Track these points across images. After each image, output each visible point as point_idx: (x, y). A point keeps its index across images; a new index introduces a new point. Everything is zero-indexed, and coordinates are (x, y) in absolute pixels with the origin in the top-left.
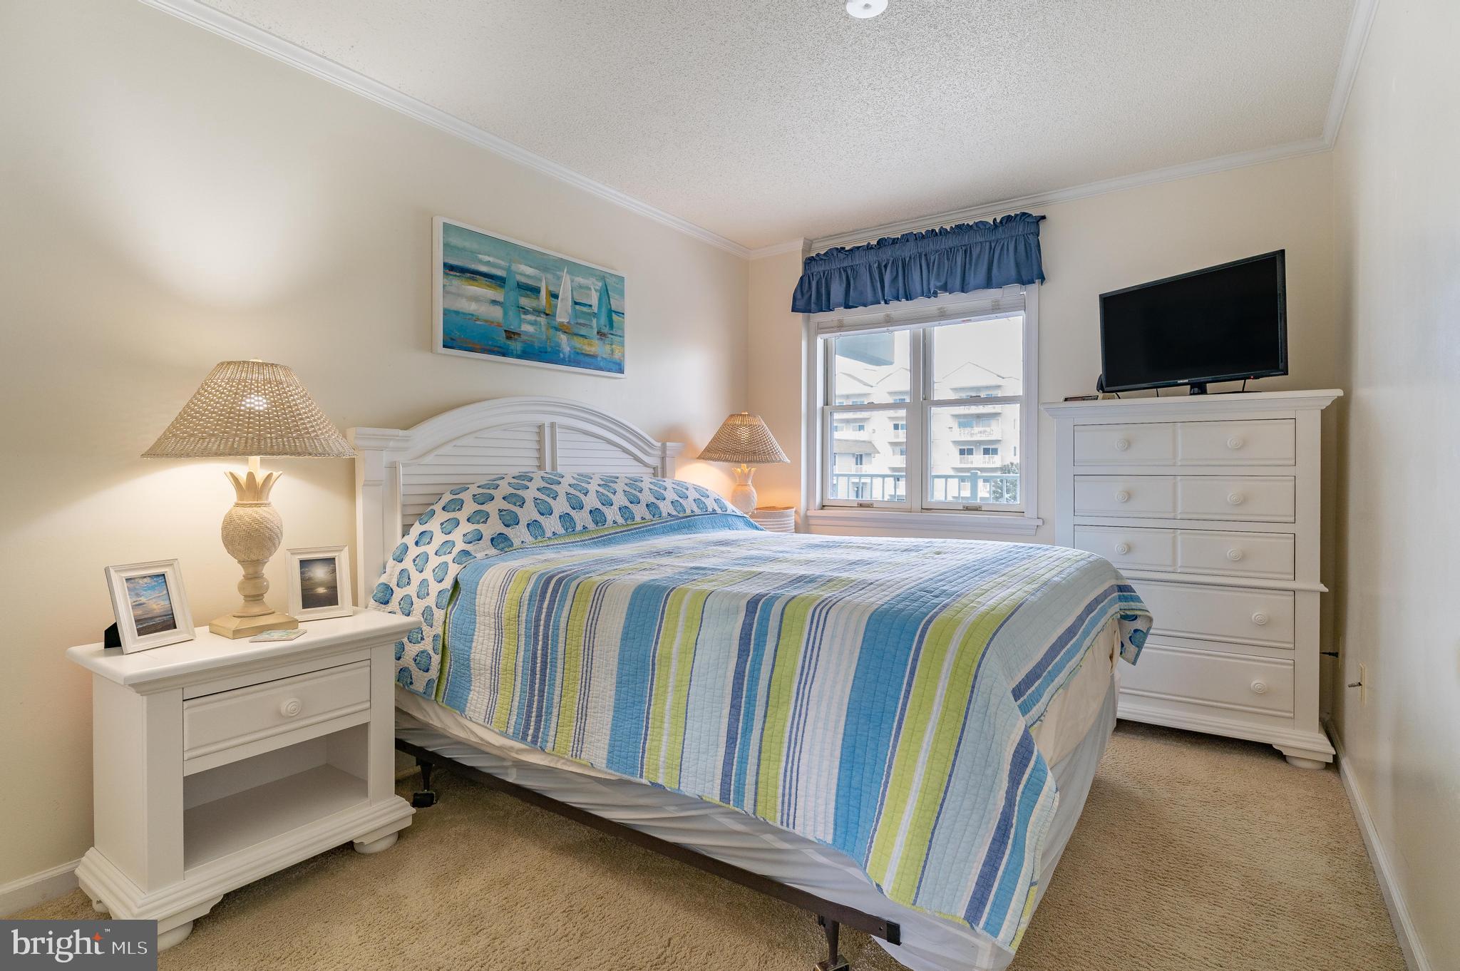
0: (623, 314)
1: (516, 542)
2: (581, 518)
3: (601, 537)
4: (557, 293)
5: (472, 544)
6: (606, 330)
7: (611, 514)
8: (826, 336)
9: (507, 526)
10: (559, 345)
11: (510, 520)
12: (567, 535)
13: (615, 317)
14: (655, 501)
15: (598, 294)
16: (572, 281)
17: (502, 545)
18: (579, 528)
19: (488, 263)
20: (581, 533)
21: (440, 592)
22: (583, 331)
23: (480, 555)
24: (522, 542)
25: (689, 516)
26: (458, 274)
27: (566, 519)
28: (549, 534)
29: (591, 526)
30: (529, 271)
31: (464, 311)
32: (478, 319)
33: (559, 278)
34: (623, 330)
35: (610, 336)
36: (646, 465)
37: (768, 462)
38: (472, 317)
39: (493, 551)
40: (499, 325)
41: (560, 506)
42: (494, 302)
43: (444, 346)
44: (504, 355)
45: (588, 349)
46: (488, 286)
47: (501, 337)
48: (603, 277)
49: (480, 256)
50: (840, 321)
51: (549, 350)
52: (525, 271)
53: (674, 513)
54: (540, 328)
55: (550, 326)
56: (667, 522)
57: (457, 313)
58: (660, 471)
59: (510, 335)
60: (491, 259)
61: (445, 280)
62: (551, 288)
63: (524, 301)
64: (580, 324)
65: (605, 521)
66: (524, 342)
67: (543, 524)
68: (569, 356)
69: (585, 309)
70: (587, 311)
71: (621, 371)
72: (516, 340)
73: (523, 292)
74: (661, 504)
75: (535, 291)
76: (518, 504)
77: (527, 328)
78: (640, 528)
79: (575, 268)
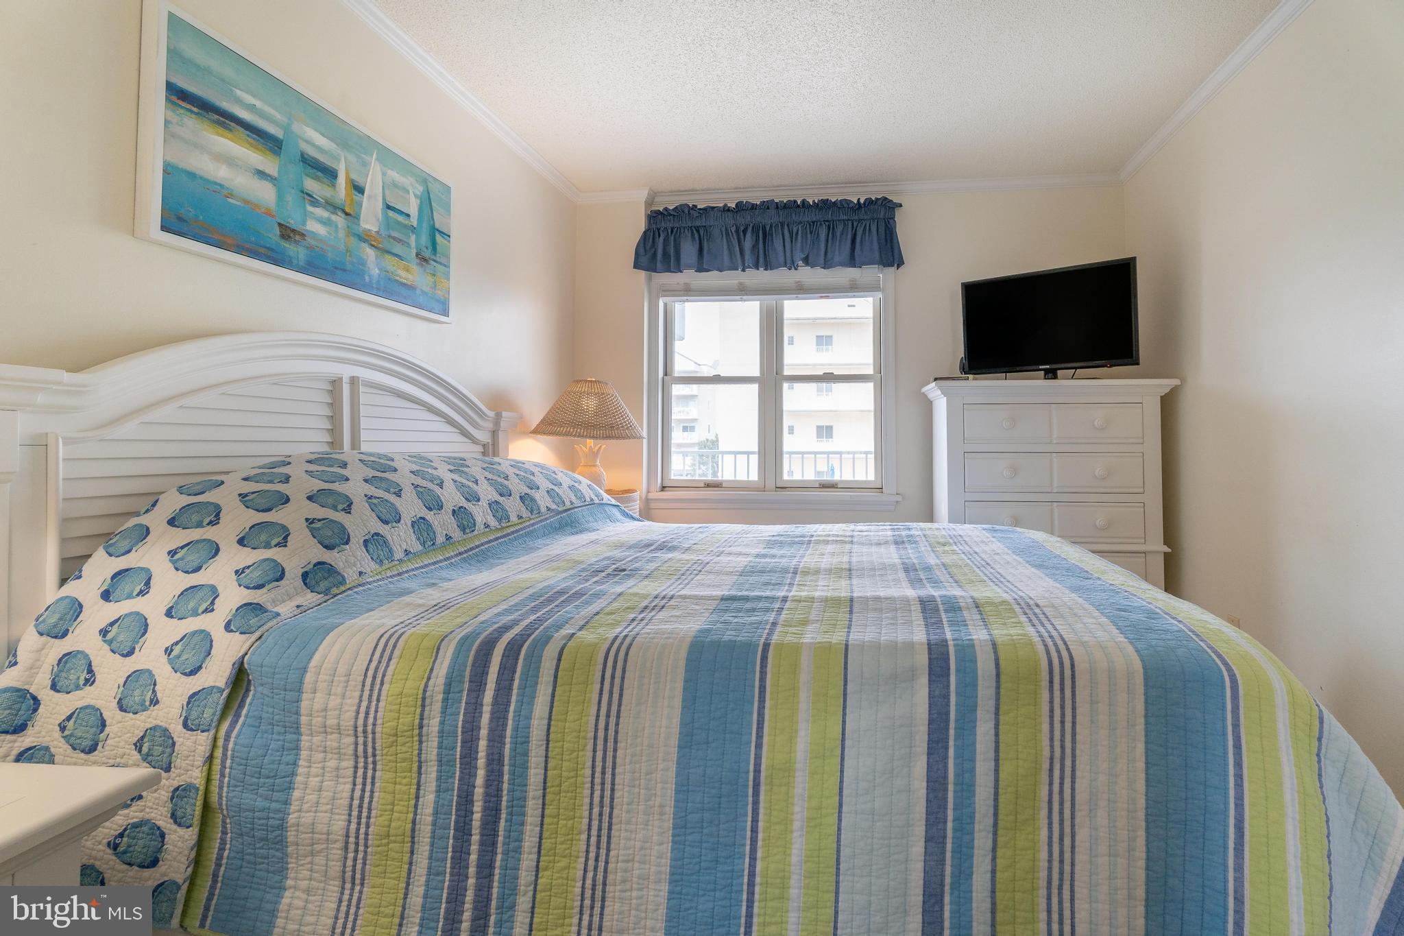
0: (449, 236)
1: (351, 576)
2: (443, 523)
3: (472, 549)
4: (361, 184)
5: (264, 590)
6: (427, 254)
7: (481, 514)
8: (667, 299)
9: (329, 547)
10: (363, 263)
11: (333, 537)
12: (425, 552)
13: (439, 238)
14: (529, 491)
15: (419, 201)
16: (384, 174)
17: (323, 585)
18: (440, 539)
19: (251, 108)
20: (444, 546)
21: (194, 695)
22: (398, 249)
23: (287, 611)
24: (361, 573)
26: (195, 109)
27: (420, 525)
28: (399, 554)
29: (457, 534)
30: (321, 141)
31: (206, 176)
32: (231, 195)
33: (365, 164)
34: (448, 258)
35: (432, 262)
38: (219, 190)
39: (309, 598)
40: (269, 213)
41: (410, 507)
42: (261, 174)
43: (164, 228)
44: (277, 262)
45: (403, 276)
46: (251, 145)
47: (274, 235)
48: (424, 179)
49: (238, 92)
51: (349, 267)
52: (315, 139)
53: (554, 507)
54: (336, 232)
55: (350, 233)
56: (546, 519)
57: (192, 175)
58: (491, 449)
59: (288, 233)
60: (258, 104)
61: (170, 113)
62: (354, 176)
63: (311, 185)
64: (394, 239)
65: (475, 526)
66: (310, 248)
67: (389, 538)
68: (378, 282)
69: (401, 218)
70: (403, 221)
71: (445, 313)
72: (297, 242)
73: (310, 170)
74: (537, 495)
75: (329, 174)
76: (339, 507)
77: (313, 226)
78: (517, 531)
79: (389, 157)
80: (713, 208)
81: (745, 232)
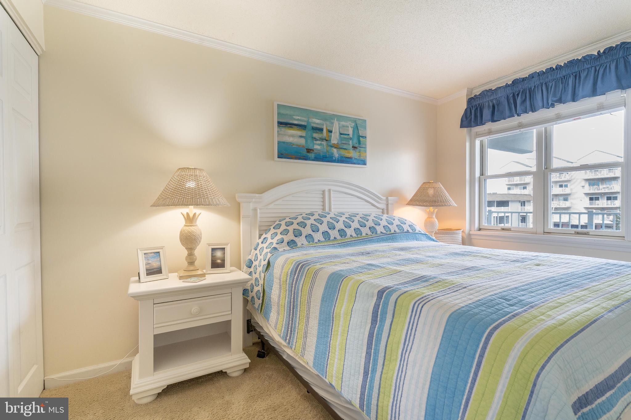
0: (366, 137)
1: (299, 244)
2: (334, 234)
3: (344, 242)
4: (331, 130)
5: (278, 245)
6: (357, 145)
7: (350, 232)
8: (481, 138)
9: (296, 236)
10: (333, 154)
11: (298, 234)
12: (326, 241)
13: (361, 139)
14: (374, 226)
15: (353, 129)
16: (339, 124)
17: (292, 245)
18: (332, 238)
19: (298, 120)
20: (333, 240)
21: (264, 265)
22: (345, 147)
23: (280, 250)
24: (302, 244)
25: (393, 234)
26: (284, 126)
27: (326, 234)
28: (316, 241)
29: (339, 237)
30: (318, 121)
31: (287, 142)
32: (293, 145)
33: (333, 123)
34: (366, 145)
35: (359, 148)
36: (378, 208)
37: (443, 206)
38: (291, 144)
39: (288, 248)
40: (303, 147)
41: (324, 228)
42: (301, 137)
43: (278, 157)
44: (306, 159)
45: (347, 155)
46: (298, 130)
47: (304, 152)
48: (355, 121)
49: (294, 117)
50: (489, 129)
51: (328, 156)
52: (316, 122)
53: (385, 232)
54: (323, 147)
55: (328, 145)
56: (380, 236)
57: (284, 143)
58: (386, 211)
59: (309, 151)
60: (299, 118)
61: (279, 129)
62: (329, 128)
63: (315, 135)
64: (344, 143)
65: (346, 235)
66: (315, 153)
67: (314, 236)
68: (338, 159)
69: (346, 136)
70: (347, 137)
71: (365, 164)
72: (311, 153)
73: (315, 131)
74: (377, 227)
75: (321, 130)
76: (303, 226)
77: (317, 147)
78: (364, 239)
79: (340, 118)
80: (500, 88)
81: (518, 95)
